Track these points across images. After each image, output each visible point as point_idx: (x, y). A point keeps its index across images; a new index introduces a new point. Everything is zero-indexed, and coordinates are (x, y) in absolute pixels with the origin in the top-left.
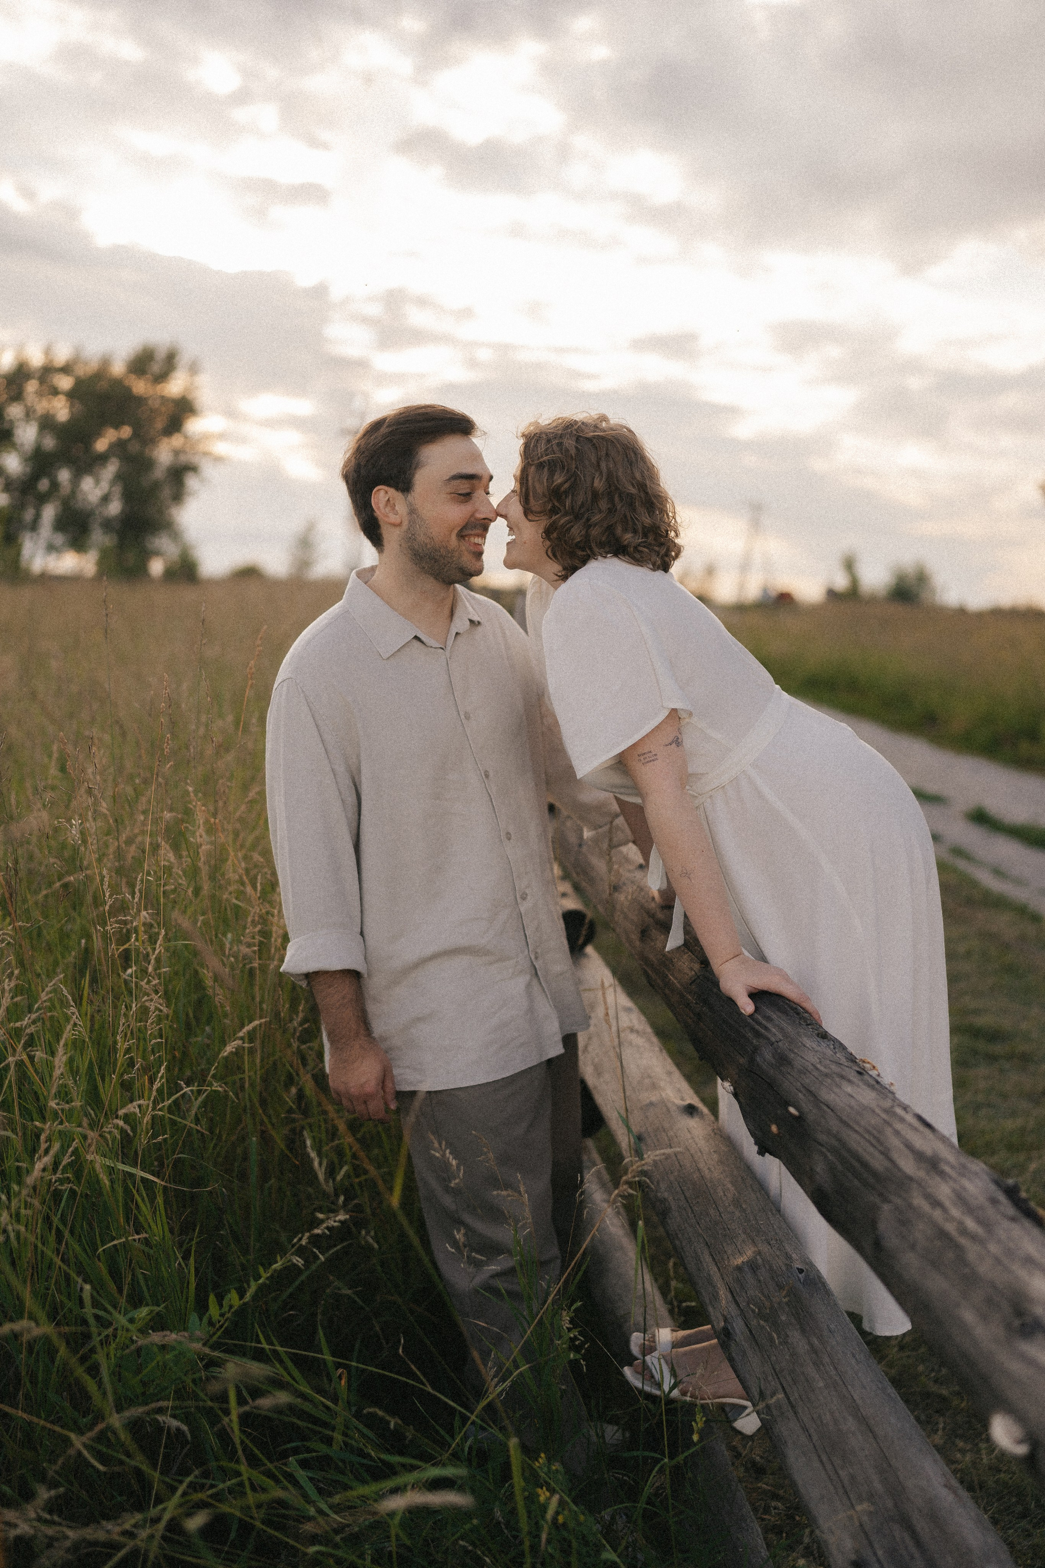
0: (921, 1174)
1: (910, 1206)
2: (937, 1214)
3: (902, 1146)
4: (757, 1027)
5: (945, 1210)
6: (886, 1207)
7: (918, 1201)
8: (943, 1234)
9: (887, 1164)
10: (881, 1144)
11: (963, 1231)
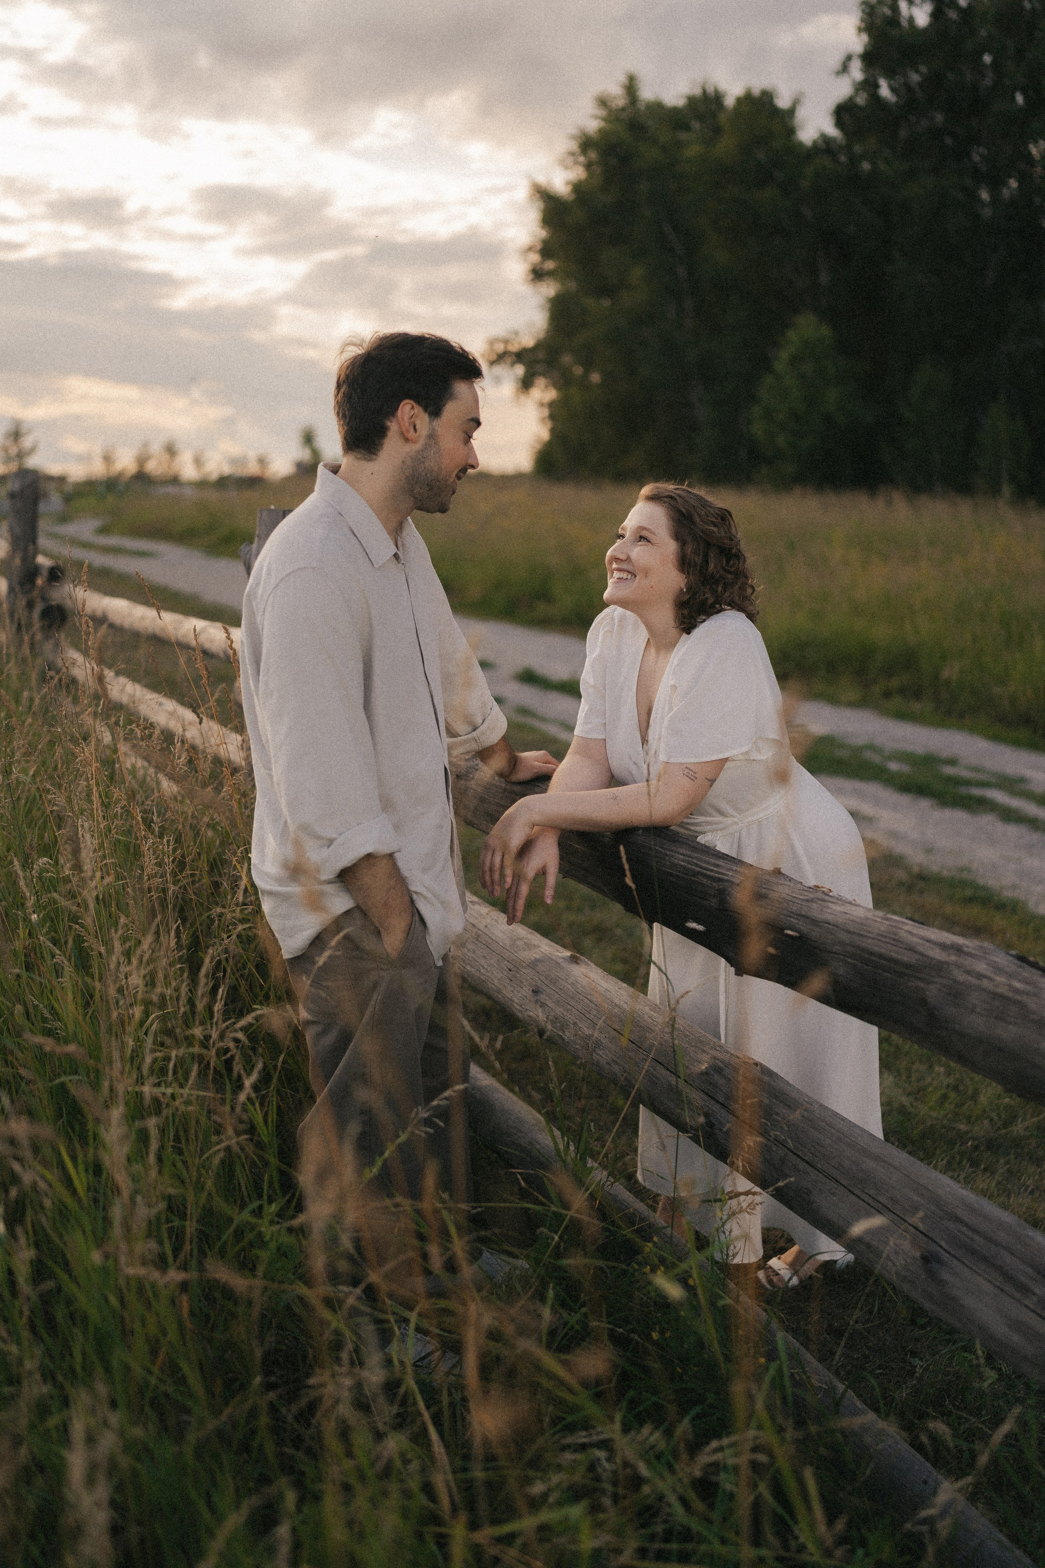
0: (953, 958)
1: (955, 981)
2: (985, 983)
3: (920, 941)
4: (705, 871)
5: (989, 979)
6: (931, 987)
7: (961, 977)
8: (996, 996)
9: (917, 956)
10: (902, 943)
11: (1017, 991)
